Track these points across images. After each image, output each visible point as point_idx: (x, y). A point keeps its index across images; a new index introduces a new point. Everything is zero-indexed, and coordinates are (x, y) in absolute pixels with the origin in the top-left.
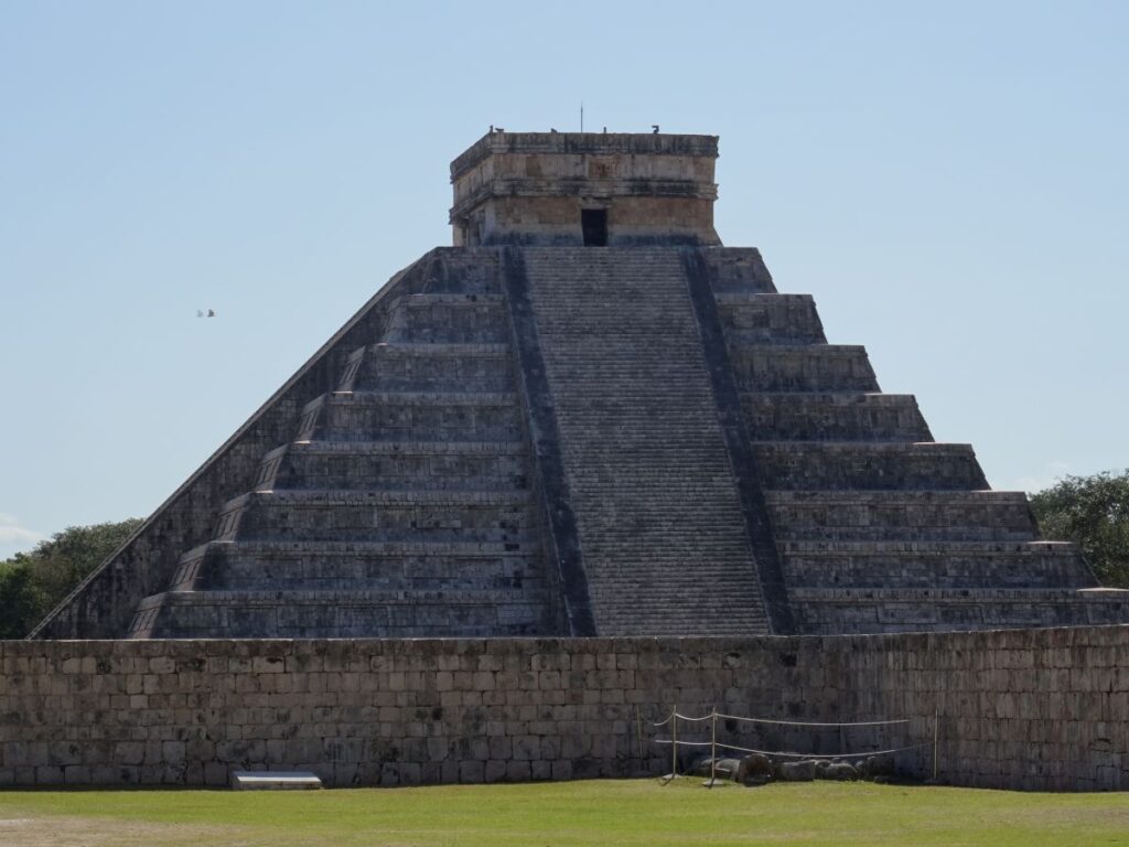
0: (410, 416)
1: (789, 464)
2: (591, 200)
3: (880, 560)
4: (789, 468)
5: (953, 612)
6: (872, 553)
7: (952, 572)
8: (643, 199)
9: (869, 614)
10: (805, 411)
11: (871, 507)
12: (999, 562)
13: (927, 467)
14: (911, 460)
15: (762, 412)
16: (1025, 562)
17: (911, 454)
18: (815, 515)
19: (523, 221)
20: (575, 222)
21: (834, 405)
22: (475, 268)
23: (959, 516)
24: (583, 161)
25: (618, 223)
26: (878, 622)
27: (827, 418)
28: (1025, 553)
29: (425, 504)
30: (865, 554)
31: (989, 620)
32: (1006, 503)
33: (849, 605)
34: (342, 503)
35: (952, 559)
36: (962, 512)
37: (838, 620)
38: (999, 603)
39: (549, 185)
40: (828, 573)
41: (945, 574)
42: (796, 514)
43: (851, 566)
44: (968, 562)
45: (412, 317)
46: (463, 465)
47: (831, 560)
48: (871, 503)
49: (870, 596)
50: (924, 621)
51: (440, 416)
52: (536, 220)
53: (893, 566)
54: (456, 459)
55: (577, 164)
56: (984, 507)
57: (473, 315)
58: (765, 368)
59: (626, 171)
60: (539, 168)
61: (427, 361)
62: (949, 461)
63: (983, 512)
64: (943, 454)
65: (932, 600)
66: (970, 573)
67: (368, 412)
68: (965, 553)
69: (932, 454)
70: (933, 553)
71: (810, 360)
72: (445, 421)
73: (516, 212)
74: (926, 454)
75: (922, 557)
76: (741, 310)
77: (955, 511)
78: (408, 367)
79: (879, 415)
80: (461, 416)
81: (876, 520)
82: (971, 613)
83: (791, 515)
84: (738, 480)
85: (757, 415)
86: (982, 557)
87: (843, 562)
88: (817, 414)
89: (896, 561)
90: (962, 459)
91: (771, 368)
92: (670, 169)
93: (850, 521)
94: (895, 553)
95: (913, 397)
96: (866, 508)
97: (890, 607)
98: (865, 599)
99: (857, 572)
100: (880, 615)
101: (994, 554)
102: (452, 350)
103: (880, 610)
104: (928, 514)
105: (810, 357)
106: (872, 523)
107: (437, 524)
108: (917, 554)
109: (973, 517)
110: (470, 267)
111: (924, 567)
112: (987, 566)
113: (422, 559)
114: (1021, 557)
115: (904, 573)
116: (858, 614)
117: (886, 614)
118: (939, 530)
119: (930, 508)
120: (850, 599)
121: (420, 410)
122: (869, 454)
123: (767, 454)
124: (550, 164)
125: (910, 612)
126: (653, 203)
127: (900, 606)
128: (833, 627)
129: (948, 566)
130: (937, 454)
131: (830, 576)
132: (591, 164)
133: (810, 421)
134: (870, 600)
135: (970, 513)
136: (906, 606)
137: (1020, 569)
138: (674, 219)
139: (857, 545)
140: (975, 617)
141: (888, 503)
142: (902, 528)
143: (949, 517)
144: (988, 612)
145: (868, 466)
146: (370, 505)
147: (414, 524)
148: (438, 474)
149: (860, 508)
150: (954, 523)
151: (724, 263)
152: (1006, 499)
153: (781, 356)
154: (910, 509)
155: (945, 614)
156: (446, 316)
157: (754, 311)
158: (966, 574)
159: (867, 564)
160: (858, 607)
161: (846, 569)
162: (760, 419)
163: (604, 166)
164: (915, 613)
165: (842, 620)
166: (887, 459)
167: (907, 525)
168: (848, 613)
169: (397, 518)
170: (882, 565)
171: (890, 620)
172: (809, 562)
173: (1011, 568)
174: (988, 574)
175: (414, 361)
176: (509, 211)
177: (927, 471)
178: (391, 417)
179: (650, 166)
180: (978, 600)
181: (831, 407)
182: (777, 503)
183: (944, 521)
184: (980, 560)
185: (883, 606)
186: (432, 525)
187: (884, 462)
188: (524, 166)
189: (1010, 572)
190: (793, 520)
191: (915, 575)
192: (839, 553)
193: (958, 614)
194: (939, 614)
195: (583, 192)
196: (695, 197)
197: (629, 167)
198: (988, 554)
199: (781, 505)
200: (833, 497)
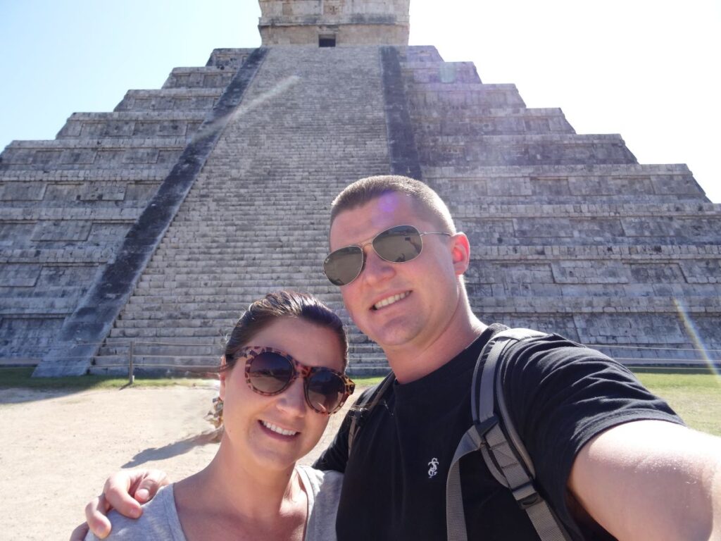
0: (133, 128)
1: (452, 152)
2: (325, 28)
3: (548, 222)
4: (452, 155)
5: (646, 270)
6: (538, 214)
7: (630, 232)
8: (360, 27)
9: (542, 273)
10: (467, 120)
11: (532, 179)
12: (681, 222)
13: (582, 153)
14: (566, 147)
15: (431, 122)
16: (709, 222)
17: (566, 142)
18: (475, 187)
19: (279, 42)
20: (314, 42)
21: (492, 116)
22: (235, 60)
23: (623, 186)
24: (319, 5)
25: (342, 42)
26: (554, 282)
27: (487, 126)
28: (709, 213)
29: (93, 179)
30: (531, 215)
31: (694, 280)
32: (670, 173)
33: (516, 263)
34: (15, 179)
35: (628, 219)
36: (626, 182)
37: (503, 280)
38: (702, 260)
39: (297, 18)
40: (491, 234)
41: (623, 234)
42: (457, 187)
43: (516, 227)
44: (645, 222)
45: (175, 80)
46: (154, 155)
47: (493, 222)
48: (532, 175)
49: (542, 253)
50: (611, 280)
51: (158, 127)
52: (288, 41)
53: (562, 227)
54: (149, 151)
55: (316, 7)
56: (648, 177)
57: (219, 78)
58: (435, 99)
59: (348, 10)
60: (291, 10)
61: (169, 99)
62: (602, 147)
63: (646, 182)
64: (595, 141)
65: (618, 256)
66: (652, 233)
67: (100, 126)
68: (641, 214)
69: (585, 141)
70: (606, 214)
71: (472, 94)
72: (161, 131)
73: (275, 37)
74: (580, 142)
75: (594, 218)
76: (420, 72)
77: (619, 182)
78: (153, 103)
79: (532, 123)
80: (175, 128)
81: (538, 191)
82: (668, 272)
83: (452, 187)
84: (392, 142)
85: (427, 124)
86: (661, 217)
87: (507, 224)
88: (478, 123)
89: (566, 222)
90: (614, 145)
91: (440, 99)
92: (378, 8)
93: (512, 191)
94: (563, 215)
95: (560, 109)
96: (528, 180)
97: (567, 265)
98: (536, 257)
99: (523, 233)
100: (555, 274)
101: (674, 214)
102: (191, 91)
103: (554, 267)
104: (591, 184)
105: (472, 92)
106: (534, 193)
107: (100, 197)
108: (589, 215)
109: (637, 186)
110: (231, 60)
111: (597, 228)
112: (669, 226)
113: (57, 223)
114: (704, 216)
115: (576, 234)
116: (527, 272)
117: (563, 272)
118: (605, 198)
119: (592, 178)
120: (517, 256)
121: (143, 124)
122: (526, 143)
123: (432, 144)
124: (299, 7)
125: (591, 270)
126: (366, 29)
127: (579, 263)
128: (497, 287)
129: (624, 227)
130: (591, 142)
131: (493, 237)
132: (325, 7)
133: (471, 127)
134: (542, 257)
135: (634, 183)
136: (586, 264)
137: (707, 228)
138: (380, 39)
139: (521, 208)
140: (675, 277)
141: (549, 174)
142: (565, 197)
143: (613, 187)
144: (690, 270)
145: (526, 152)
146: (41, 180)
147: (79, 197)
148: (128, 161)
149: (522, 180)
150: (619, 192)
151: (411, 54)
152: (669, 170)
153: (448, 92)
154: (572, 180)
155: (636, 273)
156: (199, 79)
157: (430, 73)
158: (647, 233)
159: (533, 226)
160: (529, 265)
161: (511, 231)
162: (429, 127)
163: (334, 7)
164: (599, 272)
165: (508, 280)
166: (543, 146)
167: (571, 195)
168: (516, 272)
169: (65, 193)
170: (550, 226)
171: (569, 280)
172: (469, 224)
173: (696, 228)
174: (672, 233)
175: (159, 99)
176: (271, 37)
177: (580, 155)
178: (117, 128)
179: (364, 6)
180: (674, 257)
181: (490, 117)
182: (438, 176)
183: (608, 190)
184: (659, 220)
185: (559, 264)
186: (95, 198)
187: (541, 148)
188: (281, 8)
189: (696, 232)
190: (453, 192)
191: (587, 235)
192: (502, 215)
193: (651, 272)
194: (629, 273)
195: (319, 23)
196: (394, 24)
197: (351, 7)
198: (668, 214)
199: (441, 178)
200: (494, 171)
